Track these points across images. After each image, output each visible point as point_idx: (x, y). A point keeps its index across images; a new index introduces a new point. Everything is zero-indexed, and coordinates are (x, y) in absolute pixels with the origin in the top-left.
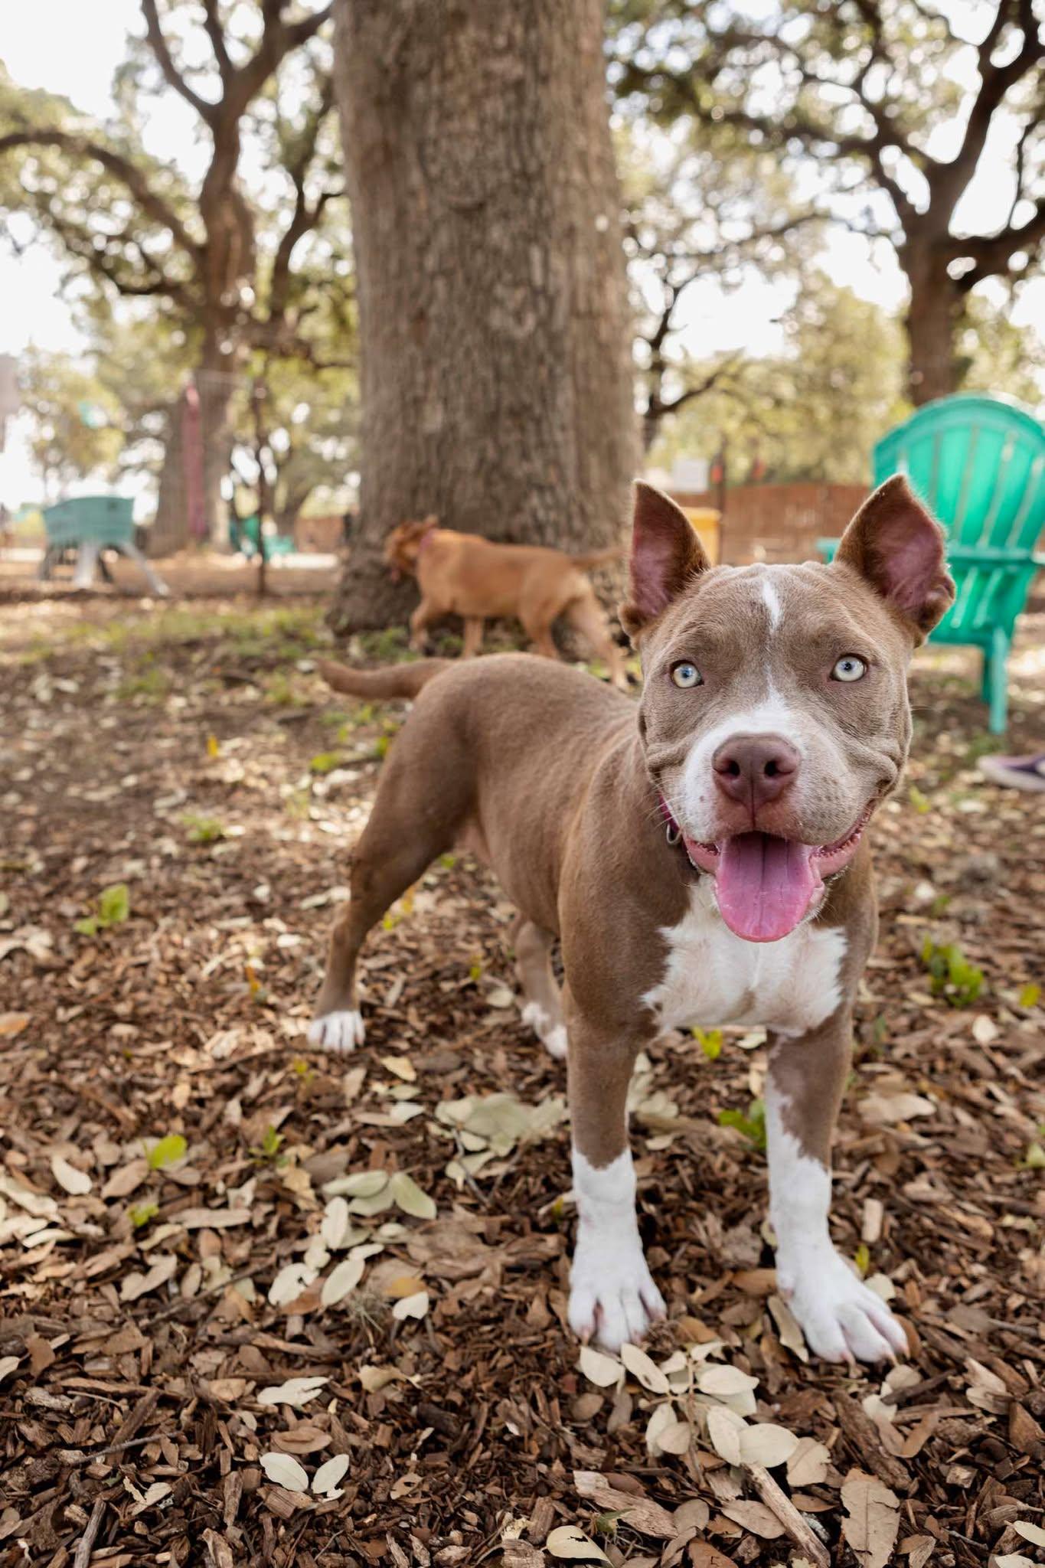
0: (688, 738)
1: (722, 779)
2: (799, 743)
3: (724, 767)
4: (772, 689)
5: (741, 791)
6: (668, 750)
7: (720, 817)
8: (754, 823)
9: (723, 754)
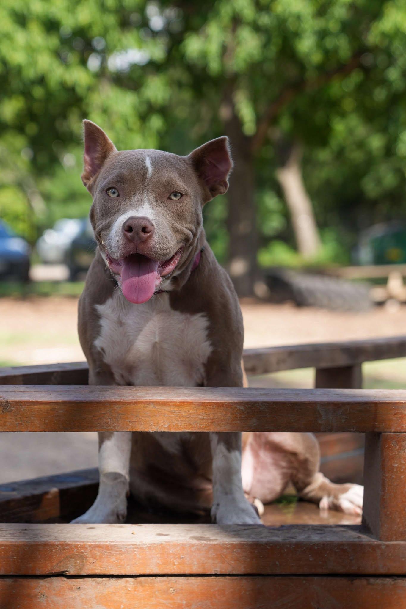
0: (112, 218)
1: (126, 233)
2: (154, 222)
3: (126, 228)
4: (146, 200)
5: (133, 238)
6: (105, 222)
7: (125, 247)
8: (137, 250)
9: (127, 224)
